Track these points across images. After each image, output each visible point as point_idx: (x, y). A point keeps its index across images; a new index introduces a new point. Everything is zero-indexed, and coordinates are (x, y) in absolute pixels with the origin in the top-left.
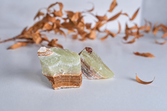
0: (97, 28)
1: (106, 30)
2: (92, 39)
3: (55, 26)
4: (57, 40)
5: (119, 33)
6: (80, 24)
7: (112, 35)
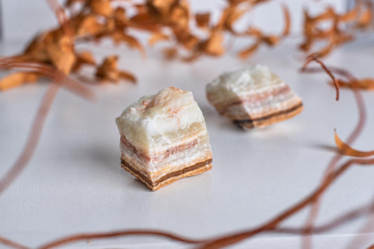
0: (226, 25)
1: (250, 28)
2: (215, 55)
3: (111, 26)
4: (116, 58)
5: (286, 33)
6: (178, 12)
7: (268, 41)
